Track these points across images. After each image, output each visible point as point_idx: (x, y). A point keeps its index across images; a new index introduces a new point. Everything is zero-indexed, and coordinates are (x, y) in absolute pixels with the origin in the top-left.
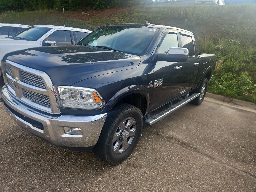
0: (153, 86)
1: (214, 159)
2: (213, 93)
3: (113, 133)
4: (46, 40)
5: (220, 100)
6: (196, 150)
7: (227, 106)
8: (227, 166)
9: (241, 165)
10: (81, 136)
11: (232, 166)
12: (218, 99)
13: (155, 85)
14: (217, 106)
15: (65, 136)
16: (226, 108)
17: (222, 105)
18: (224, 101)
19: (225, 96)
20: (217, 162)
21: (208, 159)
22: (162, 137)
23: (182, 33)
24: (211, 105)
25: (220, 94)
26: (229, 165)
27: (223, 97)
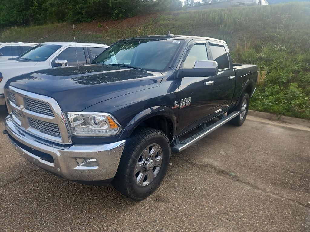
0: (180, 106)
1: (256, 188)
2: (258, 110)
3: (134, 163)
4: (55, 59)
5: (266, 118)
6: (236, 178)
7: (275, 125)
8: (271, 195)
9: (289, 193)
10: (97, 168)
11: (277, 194)
12: (263, 117)
13: (182, 105)
14: (261, 125)
15: (78, 168)
16: (272, 127)
17: (268, 124)
18: (270, 119)
19: (271, 113)
20: (260, 191)
21: (249, 188)
22: (195, 165)
24: (254, 124)
25: (265, 110)
26: (274, 194)
27: (268, 114)
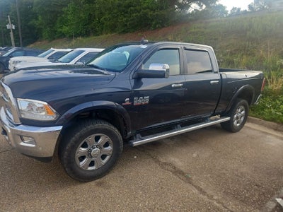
0: (133, 104)
1: (204, 193)
2: (264, 119)
5: (272, 128)
6: (189, 181)
7: (277, 137)
8: (215, 203)
9: (236, 205)
10: (34, 146)
11: (222, 204)
12: (270, 127)
13: (136, 103)
14: (261, 134)
15: (22, 144)
16: (273, 137)
17: (270, 134)
18: (276, 130)
19: (278, 123)
20: (206, 197)
21: (195, 191)
23: (188, 47)
24: (253, 133)
25: (273, 120)
26: (219, 203)
27: (276, 124)
